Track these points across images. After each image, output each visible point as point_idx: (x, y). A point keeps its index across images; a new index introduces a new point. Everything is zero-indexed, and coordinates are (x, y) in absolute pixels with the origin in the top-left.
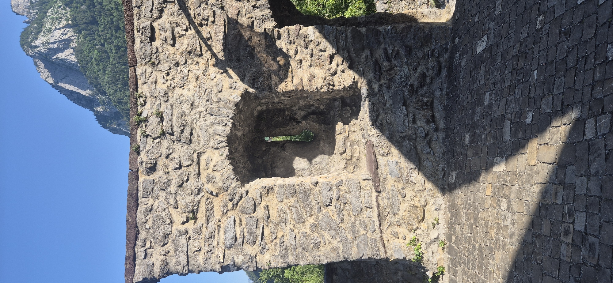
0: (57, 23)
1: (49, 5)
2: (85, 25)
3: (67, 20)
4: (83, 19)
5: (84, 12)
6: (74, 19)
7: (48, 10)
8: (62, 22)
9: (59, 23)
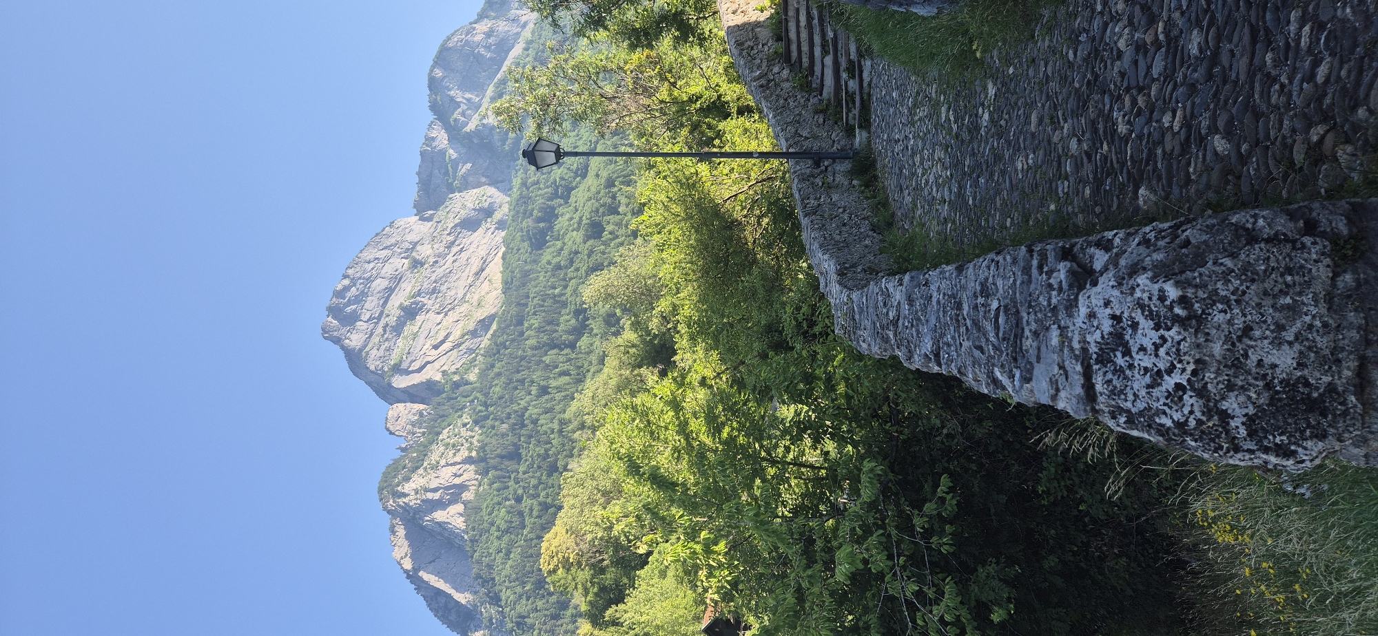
0: (451, 454)
1: (449, 420)
2: (498, 459)
3: (470, 450)
4: (498, 448)
5: (503, 435)
6: (482, 448)
7: (443, 429)
8: (461, 451)
9: (455, 454)
